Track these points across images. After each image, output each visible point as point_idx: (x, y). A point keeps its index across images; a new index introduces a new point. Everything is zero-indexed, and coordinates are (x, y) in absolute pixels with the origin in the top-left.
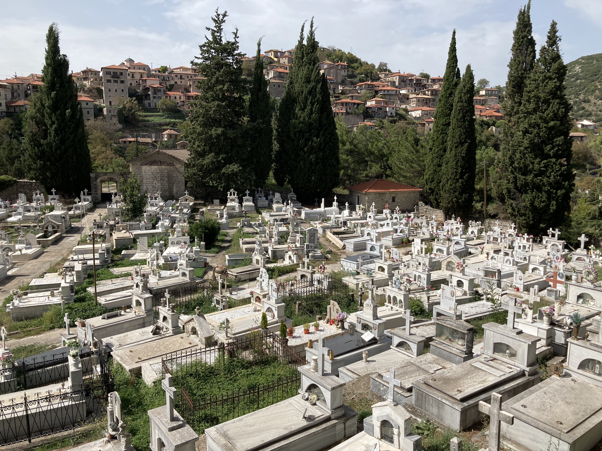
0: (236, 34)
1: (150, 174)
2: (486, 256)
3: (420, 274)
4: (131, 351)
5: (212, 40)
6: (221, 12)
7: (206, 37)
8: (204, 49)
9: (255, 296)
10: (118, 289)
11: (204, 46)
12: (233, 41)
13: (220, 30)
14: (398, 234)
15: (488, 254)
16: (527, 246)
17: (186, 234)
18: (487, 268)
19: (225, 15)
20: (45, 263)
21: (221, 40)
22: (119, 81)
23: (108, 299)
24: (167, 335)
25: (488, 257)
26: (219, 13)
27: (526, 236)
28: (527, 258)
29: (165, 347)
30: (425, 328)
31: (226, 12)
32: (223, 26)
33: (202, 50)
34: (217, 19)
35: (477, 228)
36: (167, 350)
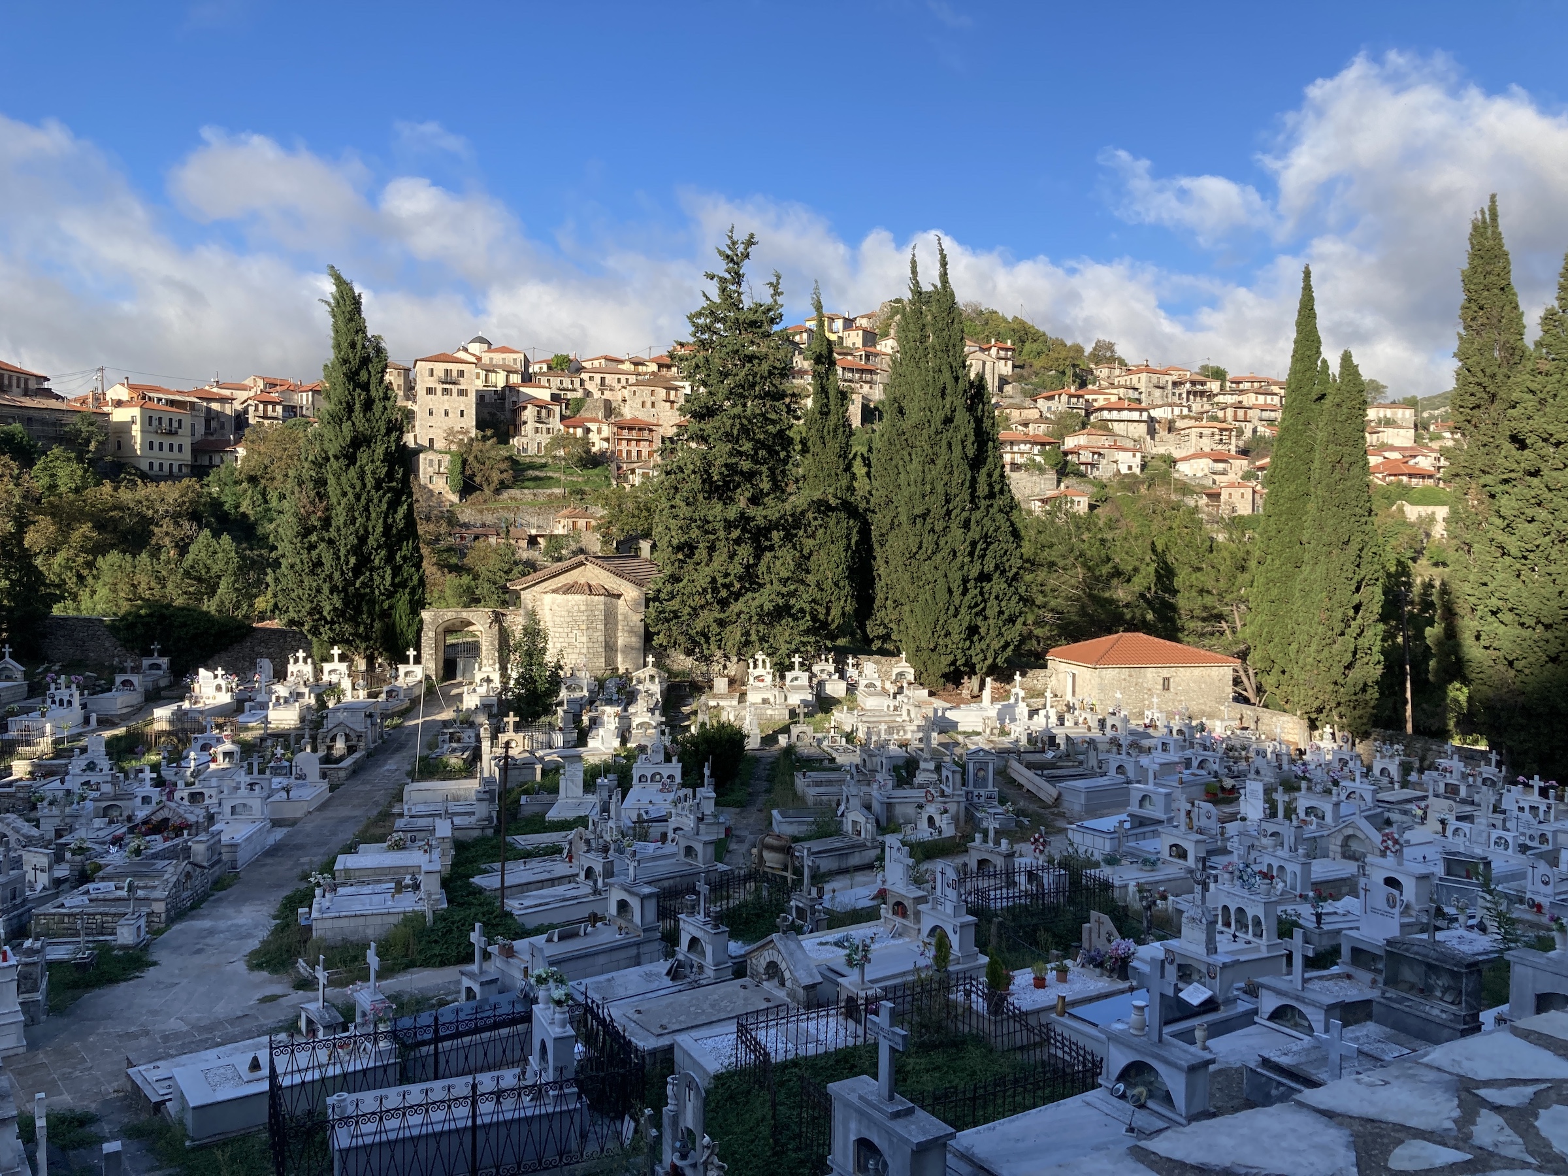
0: (775, 286)
1: (565, 613)
2: (1439, 827)
3: (1282, 863)
4: (639, 1012)
5: (718, 301)
6: (741, 236)
7: (705, 295)
8: (701, 321)
9: (891, 901)
10: (542, 881)
11: (699, 314)
12: (768, 301)
13: (738, 278)
14: (1194, 770)
15: (1443, 822)
16: (1543, 808)
17: (675, 759)
18: (1454, 854)
19: (750, 242)
20: (343, 821)
21: (741, 301)
22: (455, 392)
23: (527, 903)
24: (704, 982)
25: (1444, 829)
26: (735, 239)
27: (1537, 782)
28: (1550, 836)
29: (712, 1006)
30: (1329, 984)
31: (752, 236)
32: (746, 268)
33: (695, 325)
34: (729, 252)
35: (1397, 760)
36: (719, 1011)
